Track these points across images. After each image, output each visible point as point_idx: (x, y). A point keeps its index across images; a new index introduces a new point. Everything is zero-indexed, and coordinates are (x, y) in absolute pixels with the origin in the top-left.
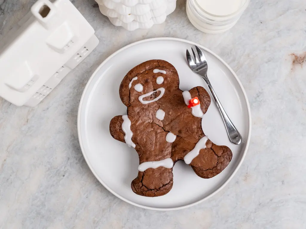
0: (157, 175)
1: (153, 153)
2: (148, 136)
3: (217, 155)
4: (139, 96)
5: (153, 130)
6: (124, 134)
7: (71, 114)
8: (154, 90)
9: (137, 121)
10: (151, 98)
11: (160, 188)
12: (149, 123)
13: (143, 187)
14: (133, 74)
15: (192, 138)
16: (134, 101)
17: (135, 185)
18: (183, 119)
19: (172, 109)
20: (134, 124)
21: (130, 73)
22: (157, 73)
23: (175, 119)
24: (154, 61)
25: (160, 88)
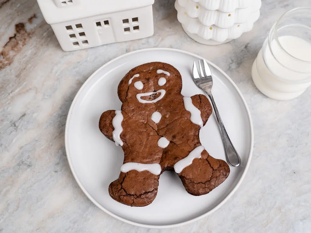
0: (141, 178)
1: (141, 155)
2: (139, 136)
3: (212, 168)
4: (138, 93)
5: (145, 130)
8: (155, 91)
9: (130, 118)
10: (149, 99)
11: (140, 195)
12: (143, 123)
13: (122, 190)
14: (135, 72)
15: (186, 145)
16: (131, 98)
17: (113, 187)
18: (180, 124)
19: (170, 112)
20: (127, 121)
21: (133, 70)
22: (161, 74)
23: (171, 123)
24: (159, 63)
25: (161, 90)
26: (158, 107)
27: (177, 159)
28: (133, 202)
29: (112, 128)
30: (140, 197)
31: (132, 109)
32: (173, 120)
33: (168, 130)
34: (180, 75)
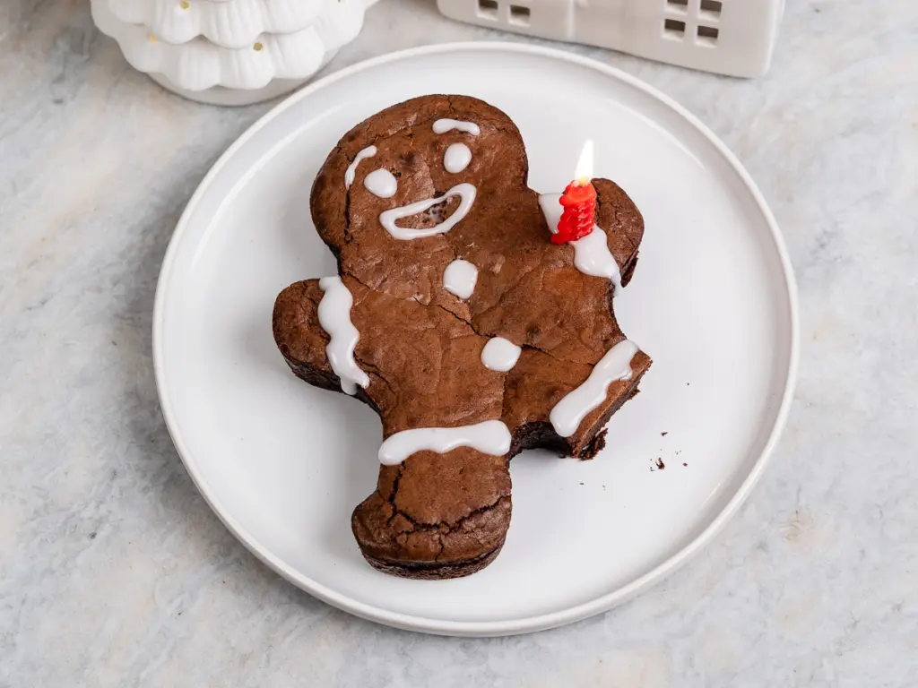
0: (451, 473)
1: (434, 403)
2: (416, 344)
4: (383, 210)
5: (434, 327)
6: (327, 338)
7: (132, 319)
8: (438, 194)
9: (374, 295)
10: (424, 222)
11: (460, 522)
12: (420, 303)
13: (399, 516)
14: (361, 141)
15: (578, 346)
16: (362, 228)
17: (368, 517)
18: (544, 284)
19: (505, 253)
20: (366, 305)
21: (351, 137)
22: (448, 133)
23: (514, 288)
24: (435, 98)
25: (459, 186)
26: (457, 245)
27: (555, 393)
28: (439, 547)
29: (322, 337)
30: (460, 527)
31: (374, 264)
32: (518, 278)
33: (508, 312)
34: (513, 124)
